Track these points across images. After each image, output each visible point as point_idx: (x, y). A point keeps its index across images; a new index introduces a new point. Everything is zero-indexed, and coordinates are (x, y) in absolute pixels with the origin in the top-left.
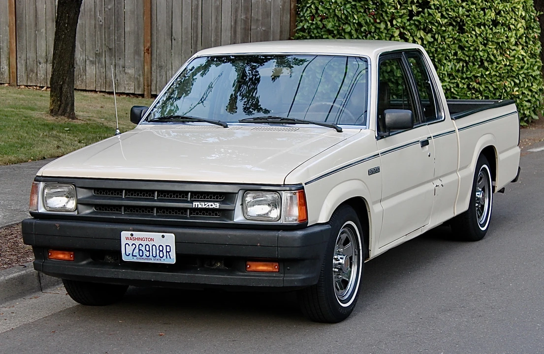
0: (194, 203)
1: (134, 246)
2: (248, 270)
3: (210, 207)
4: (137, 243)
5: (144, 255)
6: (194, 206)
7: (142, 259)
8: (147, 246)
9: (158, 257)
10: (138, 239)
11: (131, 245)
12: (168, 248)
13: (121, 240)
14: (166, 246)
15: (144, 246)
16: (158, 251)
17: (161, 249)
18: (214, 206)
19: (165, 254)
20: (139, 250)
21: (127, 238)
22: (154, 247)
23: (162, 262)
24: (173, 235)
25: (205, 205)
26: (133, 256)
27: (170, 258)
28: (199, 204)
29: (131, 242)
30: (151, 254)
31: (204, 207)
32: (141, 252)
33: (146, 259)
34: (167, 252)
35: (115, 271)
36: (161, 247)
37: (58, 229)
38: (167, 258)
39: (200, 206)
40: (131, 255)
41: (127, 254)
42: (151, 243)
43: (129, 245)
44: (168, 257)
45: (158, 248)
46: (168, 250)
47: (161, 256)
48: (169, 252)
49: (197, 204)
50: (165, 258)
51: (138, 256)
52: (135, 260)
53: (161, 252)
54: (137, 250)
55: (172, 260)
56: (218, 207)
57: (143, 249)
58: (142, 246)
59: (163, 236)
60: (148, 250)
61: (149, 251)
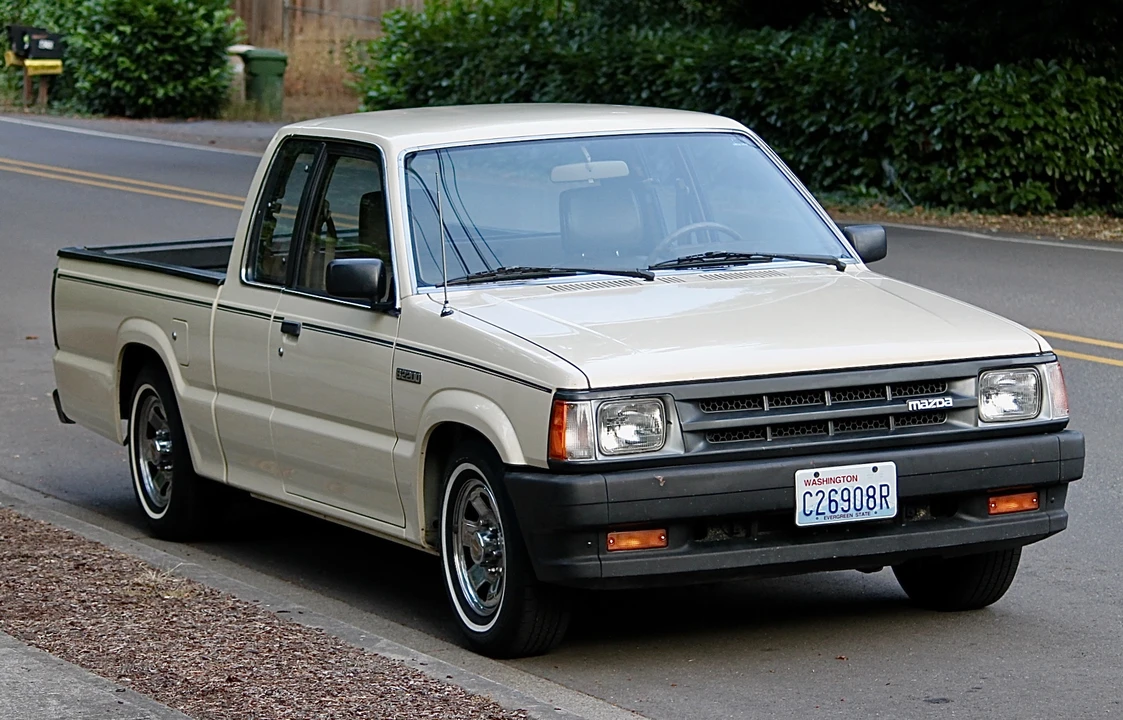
0: (910, 404)
1: (821, 495)
2: (992, 512)
3: (938, 406)
4: (826, 488)
5: (839, 509)
6: (911, 409)
7: (836, 517)
8: (846, 492)
9: (865, 509)
10: (829, 481)
11: (814, 494)
12: (884, 489)
13: (794, 487)
14: (881, 486)
15: (840, 492)
16: (865, 498)
17: (871, 493)
18: (944, 404)
19: (878, 501)
20: (830, 501)
21: (807, 483)
22: (858, 491)
23: (873, 517)
24: (892, 464)
25: (929, 403)
26: (818, 514)
27: (888, 507)
28: (918, 402)
29: (814, 489)
30: (852, 506)
31: (927, 407)
32: (833, 504)
33: (841, 516)
34: (881, 497)
35: (762, 552)
36: (871, 490)
37: (662, 485)
38: (881, 507)
39: (920, 407)
40: (814, 513)
41: (808, 512)
42: (852, 486)
43: (811, 495)
44: (884, 505)
45: (865, 492)
46: (884, 493)
47: (871, 505)
48: (885, 497)
49: (914, 403)
50: (877, 508)
51: (828, 514)
52: (821, 521)
53: (871, 500)
54: (825, 502)
55: (891, 510)
56: (951, 405)
57: (837, 498)
58: (836, 492)
59: (875, 469)
60: (846, 498)
61: (849, 500)
